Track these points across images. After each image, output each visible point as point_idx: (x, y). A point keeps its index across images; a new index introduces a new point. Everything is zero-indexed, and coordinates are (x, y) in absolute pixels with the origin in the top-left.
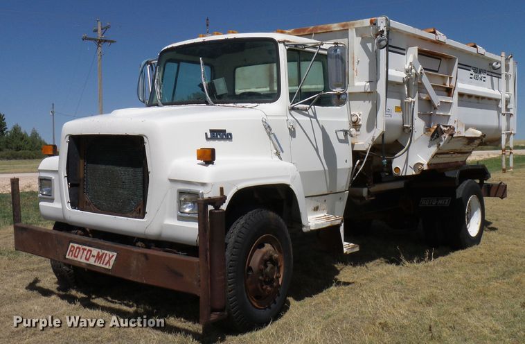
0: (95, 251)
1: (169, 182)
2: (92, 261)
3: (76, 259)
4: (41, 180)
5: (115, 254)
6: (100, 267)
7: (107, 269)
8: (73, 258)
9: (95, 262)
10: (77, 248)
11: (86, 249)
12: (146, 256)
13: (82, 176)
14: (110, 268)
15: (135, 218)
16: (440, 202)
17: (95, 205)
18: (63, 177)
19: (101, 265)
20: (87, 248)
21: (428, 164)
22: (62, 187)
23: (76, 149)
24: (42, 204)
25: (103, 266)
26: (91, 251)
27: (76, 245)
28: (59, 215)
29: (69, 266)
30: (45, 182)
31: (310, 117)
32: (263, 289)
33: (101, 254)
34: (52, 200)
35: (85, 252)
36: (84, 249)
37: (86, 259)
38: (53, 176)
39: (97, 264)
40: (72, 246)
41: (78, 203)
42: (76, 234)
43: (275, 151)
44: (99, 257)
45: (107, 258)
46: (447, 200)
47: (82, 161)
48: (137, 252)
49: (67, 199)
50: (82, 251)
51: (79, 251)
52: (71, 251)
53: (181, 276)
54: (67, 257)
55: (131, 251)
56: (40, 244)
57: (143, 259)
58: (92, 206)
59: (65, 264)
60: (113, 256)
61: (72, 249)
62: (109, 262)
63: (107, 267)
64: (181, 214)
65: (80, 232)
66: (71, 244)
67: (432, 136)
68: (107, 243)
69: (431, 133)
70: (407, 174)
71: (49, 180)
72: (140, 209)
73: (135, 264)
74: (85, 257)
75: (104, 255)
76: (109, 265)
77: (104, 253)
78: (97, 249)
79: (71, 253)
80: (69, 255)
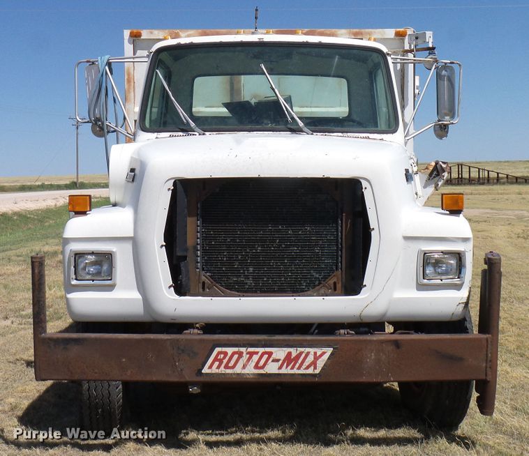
0: (280, 353)
1: (403, 240)
2: (272, 368)
3: (229, 372)
5: (330, 351)
6: (293, 375)
8: (222, 370)
9: (280, 368)
10: (234, 353)
11: (256, 353)
12: (395, 343)
14: (317, 372)
17: (225, 287)
18: (158, 247)
20: (261, 350)
25: (301, 372)
26: (270, 354)
27: (230, 350)
33: (294, 355)
35: (255, 358)
36: (251, 354)
37: (256, 367)
39: (284, 371)
40: (220, 353)
44: (288, 360)
45: (310, 359)
47: (192, 219)
48: (376, 341)
49: (167, 282)
50: (245, 357)
51: (240, 357)
52: (216, 359)
53: (461, 359)
54: (205, 371)
55: (365, 341)
57: (391, 348)
58: (217, 288)
60: (324, 353)
61: (221, 357)
62: (314, 364)
63: (309, 372)
64: (428, 282)
66: (217, 350)
67: (431, 175)
69: (429, 171)
71: (106, 254)
72: (335, 283)
73: (373, 357)
74: (254, 364)
75: (303, 355)
76: (315, 368)
77: (301, 353)
78: (284, 349)
79: (217, 364)
80: (210, 367)
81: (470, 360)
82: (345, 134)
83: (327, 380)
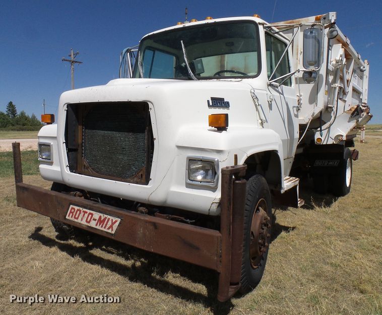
0: (97, 215)
1: (176, 149)
2: (93, 224)
3: (76, 220)
4: (40, 145)
5: (119, 220)
6: (102, 231)
7: (109, 233)
8: (73, 219)
9: (96, 225)
10: (78, 210)
11: (87, 212)
12: (155, 225)
13: (80, 141)
14: (113, 232)
15: (137, 183)
16: (331, 163)
17: (93, 169)
18: (62, 143)
19: (103, 229)
20: (89, 211)
21: (347, 136)
22: (60, 152)
23: (74, 116)
24: (41, 166)
25: (106, 230)
26: (92, 215)
27: (76, 208)
28: (58, 177)
29: (69, 226)
30: (45, 148)
31: (280, 93)
32: (261, 251)
33: (102, 219)
34: (51, 164)
35: (86, 215)
37: (87, 221)
38: (51, 142)
39: (98, 227)
40: (72, 208)
41: (77, 167)
42: (75, 195)
43: (260, 121)
44: (100, 221)
45: (110, 223)
46: (336, 162)
47: (80, 127)
48: (143, 220)
49: (66, 163)
50: (82, 214)
51: (80, 213)
52: (71, 212)
53: (197, 249)
54: (67, 217)
55: (137, 218)
56: (40, 203)
58: (90, 170)
59: (65, 224)
60: (116, 221)
61: (73, 211)
62: (111, 227)
63: (110, 231)
64: (191, 182)
65: (78, 193)
66: (71, 206)
67: (353, 114)
68: (110, 208)
69: (352, 112)
70: (328, 143)
71: (48, 146)
72: (142, 175)
73: (141, 231)
74: (85, 219)
75: (107, 220)
76: (112, 230)
77: (106, 218)
78: (98, 213)
79: (71, 214)
80: (69, 216)
81: (205, 251)
82: (218, 80)
83: (117, 240)
